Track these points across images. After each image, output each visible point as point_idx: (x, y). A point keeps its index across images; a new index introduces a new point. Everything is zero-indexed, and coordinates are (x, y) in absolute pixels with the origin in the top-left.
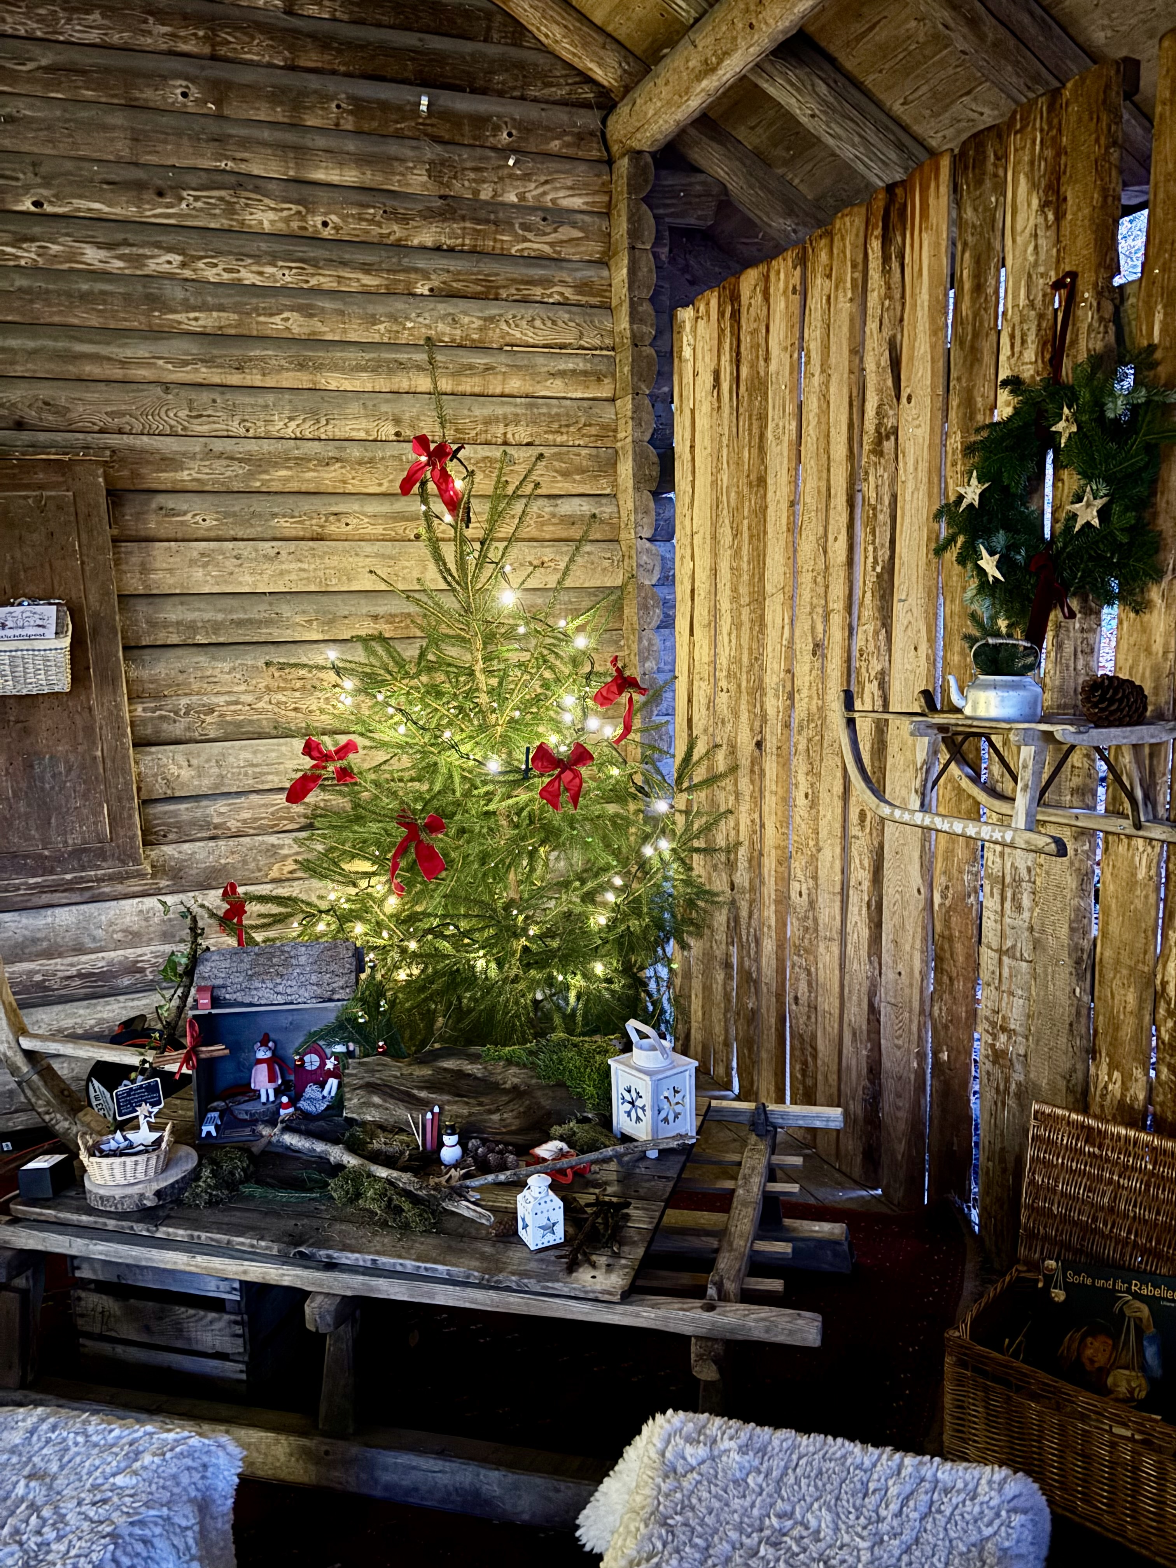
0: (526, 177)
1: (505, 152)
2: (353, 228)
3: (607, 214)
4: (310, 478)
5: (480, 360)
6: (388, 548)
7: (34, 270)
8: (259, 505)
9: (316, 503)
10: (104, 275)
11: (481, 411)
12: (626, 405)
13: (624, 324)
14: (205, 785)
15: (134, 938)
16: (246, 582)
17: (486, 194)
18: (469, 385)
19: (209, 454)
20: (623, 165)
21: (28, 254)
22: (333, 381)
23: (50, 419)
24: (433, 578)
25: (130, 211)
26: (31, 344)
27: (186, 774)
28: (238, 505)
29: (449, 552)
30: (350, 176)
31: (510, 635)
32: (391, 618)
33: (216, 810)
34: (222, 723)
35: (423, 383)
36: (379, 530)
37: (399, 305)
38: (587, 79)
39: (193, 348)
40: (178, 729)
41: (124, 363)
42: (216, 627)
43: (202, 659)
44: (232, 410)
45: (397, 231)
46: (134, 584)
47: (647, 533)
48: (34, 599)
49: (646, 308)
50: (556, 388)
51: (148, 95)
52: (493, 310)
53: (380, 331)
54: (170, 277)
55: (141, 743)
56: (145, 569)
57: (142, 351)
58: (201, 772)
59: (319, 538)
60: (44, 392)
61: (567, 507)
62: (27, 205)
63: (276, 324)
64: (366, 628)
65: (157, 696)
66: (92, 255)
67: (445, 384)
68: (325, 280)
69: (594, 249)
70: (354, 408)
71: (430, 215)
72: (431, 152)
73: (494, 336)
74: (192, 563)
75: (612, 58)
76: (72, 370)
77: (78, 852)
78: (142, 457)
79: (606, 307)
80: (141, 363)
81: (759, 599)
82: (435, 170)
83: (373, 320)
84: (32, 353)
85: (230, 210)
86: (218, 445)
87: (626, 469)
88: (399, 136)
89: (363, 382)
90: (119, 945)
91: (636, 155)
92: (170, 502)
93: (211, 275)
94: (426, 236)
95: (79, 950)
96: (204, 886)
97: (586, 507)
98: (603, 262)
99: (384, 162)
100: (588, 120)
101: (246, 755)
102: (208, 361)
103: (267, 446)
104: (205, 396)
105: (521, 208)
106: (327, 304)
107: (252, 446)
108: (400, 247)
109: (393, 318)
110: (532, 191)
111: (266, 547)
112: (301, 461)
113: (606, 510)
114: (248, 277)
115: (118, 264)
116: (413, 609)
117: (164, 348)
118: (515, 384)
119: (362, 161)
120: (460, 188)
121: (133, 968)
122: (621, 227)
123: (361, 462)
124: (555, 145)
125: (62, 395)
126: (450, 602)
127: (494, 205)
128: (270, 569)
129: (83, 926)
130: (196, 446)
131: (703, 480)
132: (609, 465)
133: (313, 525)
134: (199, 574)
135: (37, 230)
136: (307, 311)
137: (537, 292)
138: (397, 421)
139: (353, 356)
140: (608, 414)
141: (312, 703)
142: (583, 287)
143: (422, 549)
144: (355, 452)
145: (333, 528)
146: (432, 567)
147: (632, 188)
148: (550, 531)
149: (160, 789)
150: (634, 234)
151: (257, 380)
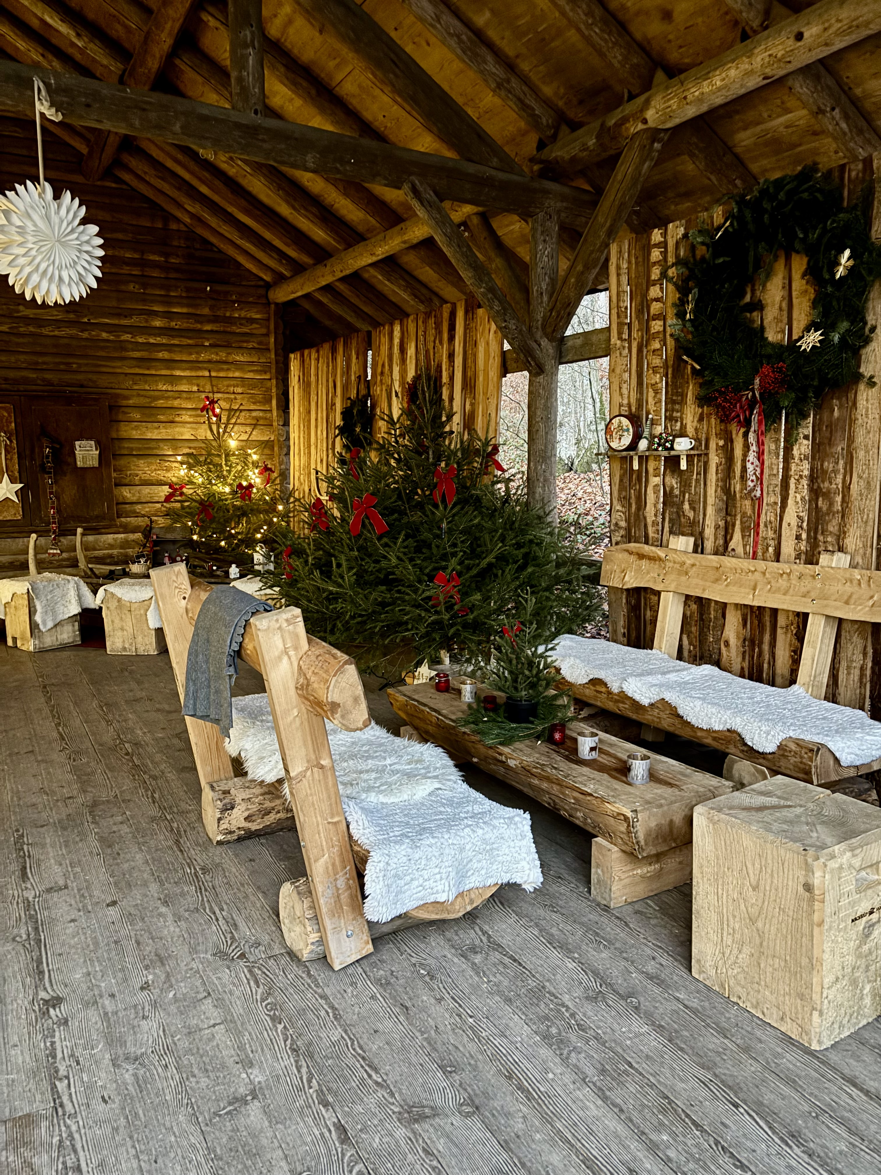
0: (241, 309)
1: (234, 302)
2: (185, 325)
3: (268, 320)
4: (170, 403)
5: (225, 367)
6: (194, 425)
7: (87, 339)
8: (154, 411)
9: (172, 411)
10: (108, 341)
11: (226, 383)
12: (274, 382)
13: (273, 356)
14: (134, 499)
15: (111, 547)
16: (149, 436)
17: (228, 314)
18: (221, 374)
19: (139, 395)
20: (273, 306)
21: (85, 335)
22: (178, 373)
23: (91, 384)
24: (210, 436)
25: (116, 322)
26: (86, 362)
27: (129, 495)
28: (147, 411)
29: (214, 427)
30: (185, 310)
31: (234, 455)
32: (195, 448)
33: (138, 508)
34: (140, 479)
35: (207, 374)
36: (192, 420)
37: (198, 349)
38: (262, 279)
39: (134, 363)
40: (127, 481)
41: (114, 367)
42: (139, 449)
43: (135, 459)
44: (146, 382)
45: (199, 326)
46: (114, 435)
47: (281, 423)
48: (87, 439)
49: (280, 351)
50: (250, 375)
51: (123, 287)
52: (230, 350)
53: (193, 357)
54: (127, 341)
55: (116, 485)
56: (118, 430)
57: (119, 364)
58: (134, 495)
59: (172, 422)
60: (90, 376)
61: (254, 414)
62: (86, 320)
63: (160, 355)
64: (187, 451)
65: (120, 471)
66: (104, 335)
67: (213, 374)
68: (176, 342)
69: (264, 331)
70: (185, 381)
71: (209, 322)
72: (210, 302)
73: (230, 359)
74: (132, 429)
75: (269, 274)
76: (98, 369)
77: (97, 517)
78: (118, 396)
79: (268, 350)
80: (119, 367)
81: (309, 447)
82: (212, 308)
83: (191, 354)
84: (87, 364)
85: (147, 321)
86: (142, 393)
87: (274, 402)
88: (201, 298)
89: (187, 373)
90: (107, 549)
91: (277, 304)
92: (126, 410)
93: (140, 340)
94: (208, 327)
95: (95, 549)
96: (133, 532)
97: (261, 414)
98: (267, 335)
99: (195, 306)
100: (262, 291)
101: (147, 491)
102: (139, 367)
103: (156, 393)
104: (138, 377)
105: (239, 318)
106: (176, 349)
107: (152, 393)
108: (200, 331)
109: (197, 353)
110: (243, 314)
111: (156, 424)
112: (167, 398)
113: (268, 415)
114: (152, 341)
115: (112, 338)
116: (203, 445)
117: (126, 362)
118: (237, 374)
119: (188, 306)
120: (219, 313)
121: (111, 556)
122: (272, 326)
123: (186, 398)
124: (251, 299)
125: (94, 377)
126: (214, 444)
127: (230, 317)
128: (156, 431)
129: (96, 541)
130: (135, 393)
131: (296, 409)
132: (269, 401)
133: (171, 418)
134: (134, 432)
135: (89, 327)
136: (170, 351)
137: (245, 345)
138: (198, 385)
139: (184, 365)
140: (268, 384)
141: (169, 475)
142: (259, 343)
143: (206, 426)
144: (184, 395)
145: (177, 419)
146: (209, 432)
147: (275, 314)
148: (249, 421)
149: (121, 500)
150: (276, 328)
151: (154, 372)
